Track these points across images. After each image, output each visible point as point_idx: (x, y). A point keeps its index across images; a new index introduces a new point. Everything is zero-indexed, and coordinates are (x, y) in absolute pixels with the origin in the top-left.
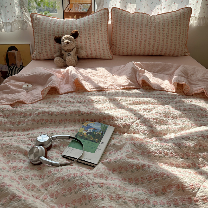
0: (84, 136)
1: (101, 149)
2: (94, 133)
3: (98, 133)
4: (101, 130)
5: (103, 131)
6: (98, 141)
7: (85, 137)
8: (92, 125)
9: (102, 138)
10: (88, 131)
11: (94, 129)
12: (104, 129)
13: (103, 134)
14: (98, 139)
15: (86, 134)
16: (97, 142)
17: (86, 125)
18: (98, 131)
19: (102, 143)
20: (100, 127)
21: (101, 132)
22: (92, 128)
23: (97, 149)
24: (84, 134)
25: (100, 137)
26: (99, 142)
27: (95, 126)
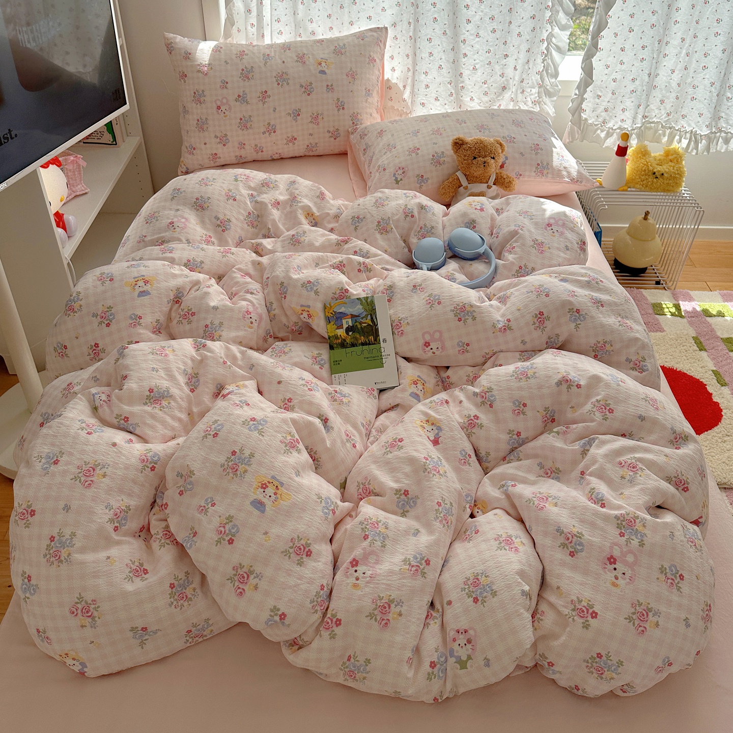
1: (389, 355)
2: (359, 326)
3: (365, 323)
4: (365, 313)
5: (371, 315)
6: (375, 340)
8: (343, 308)
10: (345, 326)
12: (370, 308)
13: (375, 320)
14: (371, 335)
15: (345, 335)
16: (374, 344)
17: (331, 313)
18: (362, 318)
19: (385, 340)
21: (369, 317)
22: (348, 317)
23: (383, 357)
24: (340, 335)
25: (374, 329)
27: (351, 310)
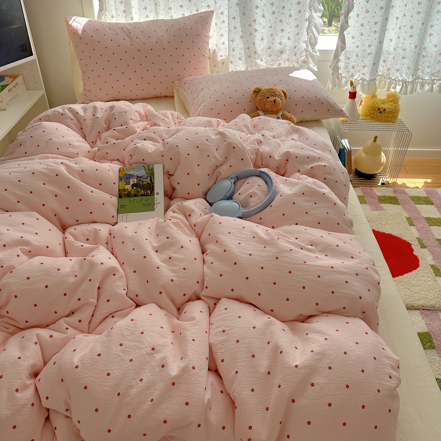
0: (130, 192)
1: (160, 203)
2: (141, 184)
3: (146, 182)
4: (146, 176)
5: (150, 177)
6: (151, 193)
7: (132, 193)
8: (132, 171)
9: (153, 187)
10: (132, 183)
11: (138, 177)
12: (151, 172)
13: (153, 180)
14: (149, 190)
15: (131, 189)
16: (150, 196)
17: (123, 174)
18: (144, 179)
19: (158, 194)
20: (144, 171)
21: (149, 178)
22: (134, 177)
23: (155, 204)
24: (127, 189)
25: (151, 186)
26: (153, 193)
27: (137, 173)
